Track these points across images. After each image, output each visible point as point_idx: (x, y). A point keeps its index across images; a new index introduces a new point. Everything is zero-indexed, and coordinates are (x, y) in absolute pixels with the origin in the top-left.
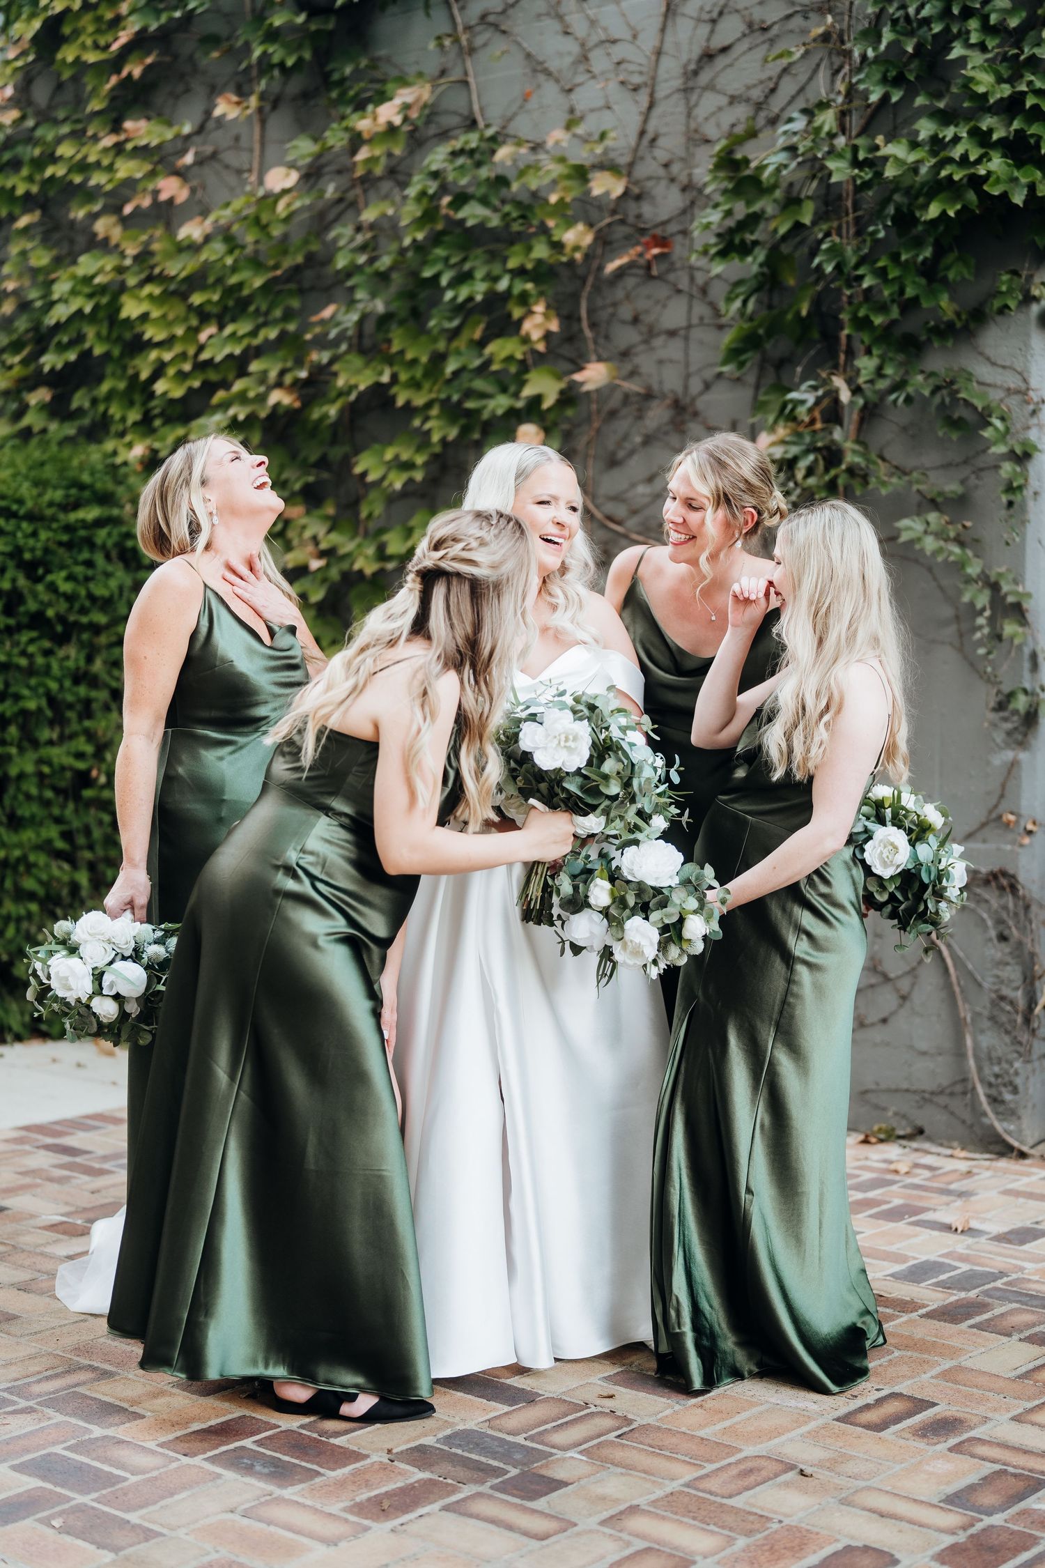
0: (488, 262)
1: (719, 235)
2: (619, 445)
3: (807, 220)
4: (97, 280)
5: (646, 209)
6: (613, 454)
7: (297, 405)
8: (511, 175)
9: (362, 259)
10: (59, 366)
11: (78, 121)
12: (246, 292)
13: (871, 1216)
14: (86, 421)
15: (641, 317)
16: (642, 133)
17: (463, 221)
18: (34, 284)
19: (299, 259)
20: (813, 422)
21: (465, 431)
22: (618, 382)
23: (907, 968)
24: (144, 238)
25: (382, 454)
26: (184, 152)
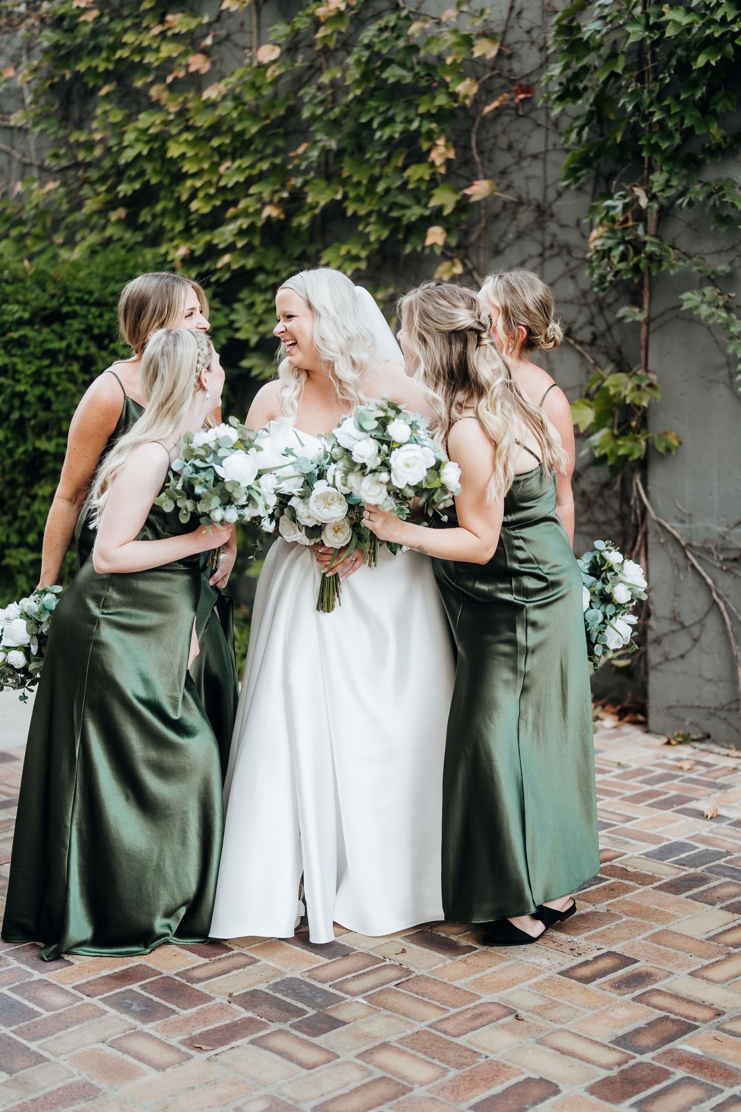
0: (406, 109)
1: (561, 84)
2: (501, 238)
3: (619, 70)
4: (152, 131)
5: (516, 66)
6: (497, 246)
7: (282, 217)
8: (421, 44)
9: (319, 111)
10: (129, 193)
11: (137, 16)
12: (247, 137)
13: (649, 805)
14: (149, 231)
15: (514, 145)
16: (512, 8)
17: (386, 80)
18: (114, 135)
19: (282, 112)
20: (626, 221)
21: (393, 233)
22: (497, 194)
23: (697, 619)
24: (181, 99)
25: (338, 249)
26: (205, 36)
